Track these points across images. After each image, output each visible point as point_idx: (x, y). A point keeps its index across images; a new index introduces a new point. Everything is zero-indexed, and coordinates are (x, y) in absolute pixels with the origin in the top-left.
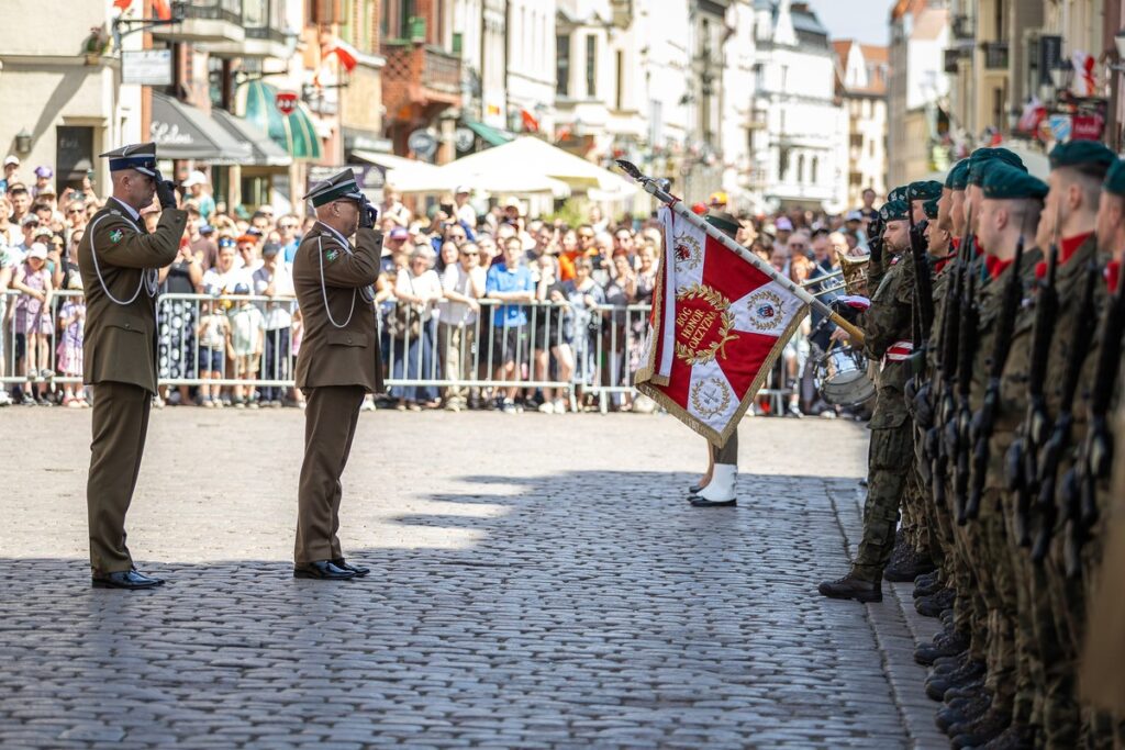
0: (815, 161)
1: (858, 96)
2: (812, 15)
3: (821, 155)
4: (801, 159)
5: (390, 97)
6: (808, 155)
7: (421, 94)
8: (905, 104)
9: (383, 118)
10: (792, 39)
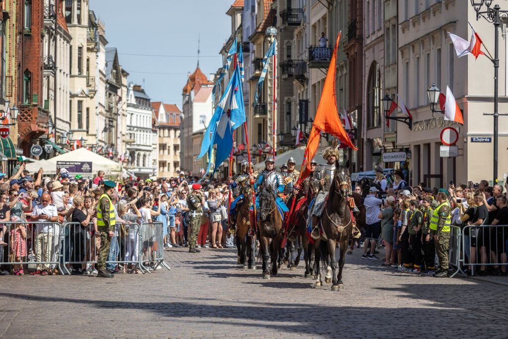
0: (145, 156)
1: (163, 127)
2: (143, 91)
3: (147, 153)
4: (139, 155)
5: (22, 130)
6: (142, 153)
7: (35, 128)
8: (192, 131)
9: (19, 139)
10: (133, 101)
